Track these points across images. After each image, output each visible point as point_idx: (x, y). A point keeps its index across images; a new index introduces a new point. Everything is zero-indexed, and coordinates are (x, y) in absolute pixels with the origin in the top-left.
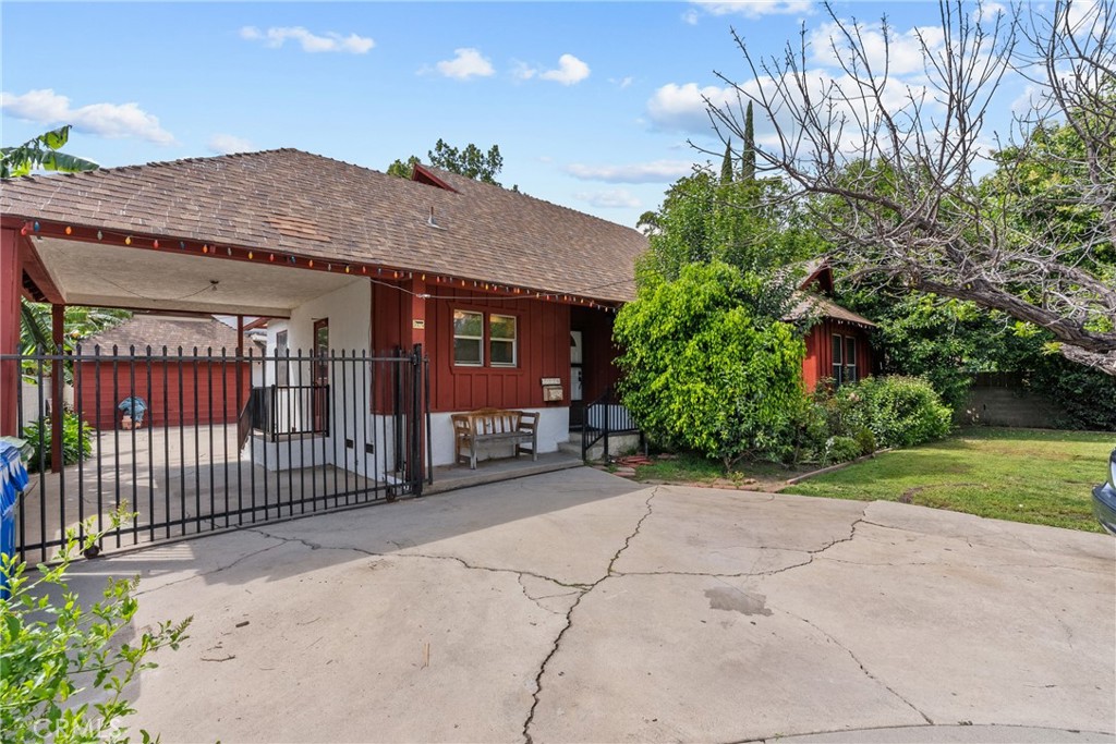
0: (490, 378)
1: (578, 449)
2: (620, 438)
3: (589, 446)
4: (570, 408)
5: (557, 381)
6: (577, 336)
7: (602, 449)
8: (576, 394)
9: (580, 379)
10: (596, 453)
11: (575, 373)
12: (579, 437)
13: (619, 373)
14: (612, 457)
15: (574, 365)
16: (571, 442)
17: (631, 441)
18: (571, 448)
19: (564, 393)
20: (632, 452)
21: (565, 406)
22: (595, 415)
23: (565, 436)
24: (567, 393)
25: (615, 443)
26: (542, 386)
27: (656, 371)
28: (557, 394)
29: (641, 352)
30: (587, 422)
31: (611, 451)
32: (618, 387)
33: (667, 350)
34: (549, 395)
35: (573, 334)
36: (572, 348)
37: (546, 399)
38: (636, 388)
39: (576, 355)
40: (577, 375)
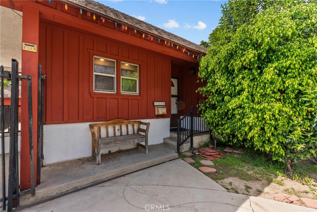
0: (120, 100)
1: (175, 144)
2: (200, 137)
3: (182, 143)
4: (170, 118)
5: (163, 104)
6: (175, 81)
7: (189, 144)
8: (174, 111)
9: (176, 103)
10: (186, 147)
11: (174, 100)
12: (175, 135)
13: (201, 98)
14: (195, 149)
15: (173, 96)
16: (171, 138)
17: (205, 138)
18: (170, 142)
19: (167, 111)
20: (206, 145)
21: (168, 117)
22: (185, 122)
23: (168, 134)
24: (169, 110)
25: (197, 140)
26: (154, 106)
27: (230, 95)
28: (162, 111)
29: (221, 81)
30: (180, 125)
31: (195, 145)
32: (199, 107)
33: (243, 78)
34: (158, 111)
35: (172, 80)
36: (172, 87)
37: (156, 114)
38: (214, 107)
39: (174, 91)
40: (175, 101)
